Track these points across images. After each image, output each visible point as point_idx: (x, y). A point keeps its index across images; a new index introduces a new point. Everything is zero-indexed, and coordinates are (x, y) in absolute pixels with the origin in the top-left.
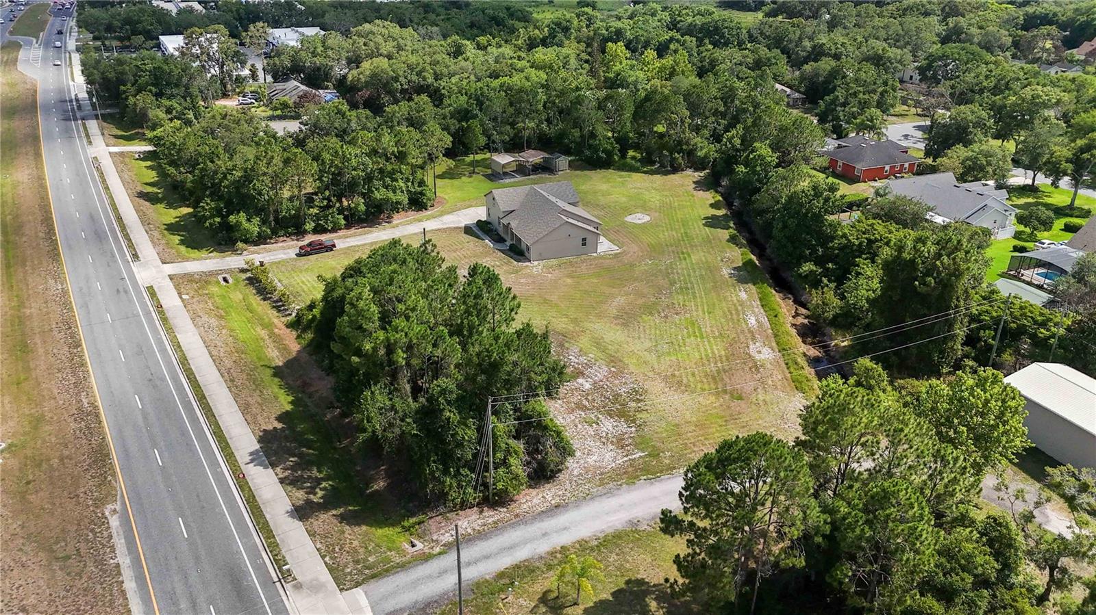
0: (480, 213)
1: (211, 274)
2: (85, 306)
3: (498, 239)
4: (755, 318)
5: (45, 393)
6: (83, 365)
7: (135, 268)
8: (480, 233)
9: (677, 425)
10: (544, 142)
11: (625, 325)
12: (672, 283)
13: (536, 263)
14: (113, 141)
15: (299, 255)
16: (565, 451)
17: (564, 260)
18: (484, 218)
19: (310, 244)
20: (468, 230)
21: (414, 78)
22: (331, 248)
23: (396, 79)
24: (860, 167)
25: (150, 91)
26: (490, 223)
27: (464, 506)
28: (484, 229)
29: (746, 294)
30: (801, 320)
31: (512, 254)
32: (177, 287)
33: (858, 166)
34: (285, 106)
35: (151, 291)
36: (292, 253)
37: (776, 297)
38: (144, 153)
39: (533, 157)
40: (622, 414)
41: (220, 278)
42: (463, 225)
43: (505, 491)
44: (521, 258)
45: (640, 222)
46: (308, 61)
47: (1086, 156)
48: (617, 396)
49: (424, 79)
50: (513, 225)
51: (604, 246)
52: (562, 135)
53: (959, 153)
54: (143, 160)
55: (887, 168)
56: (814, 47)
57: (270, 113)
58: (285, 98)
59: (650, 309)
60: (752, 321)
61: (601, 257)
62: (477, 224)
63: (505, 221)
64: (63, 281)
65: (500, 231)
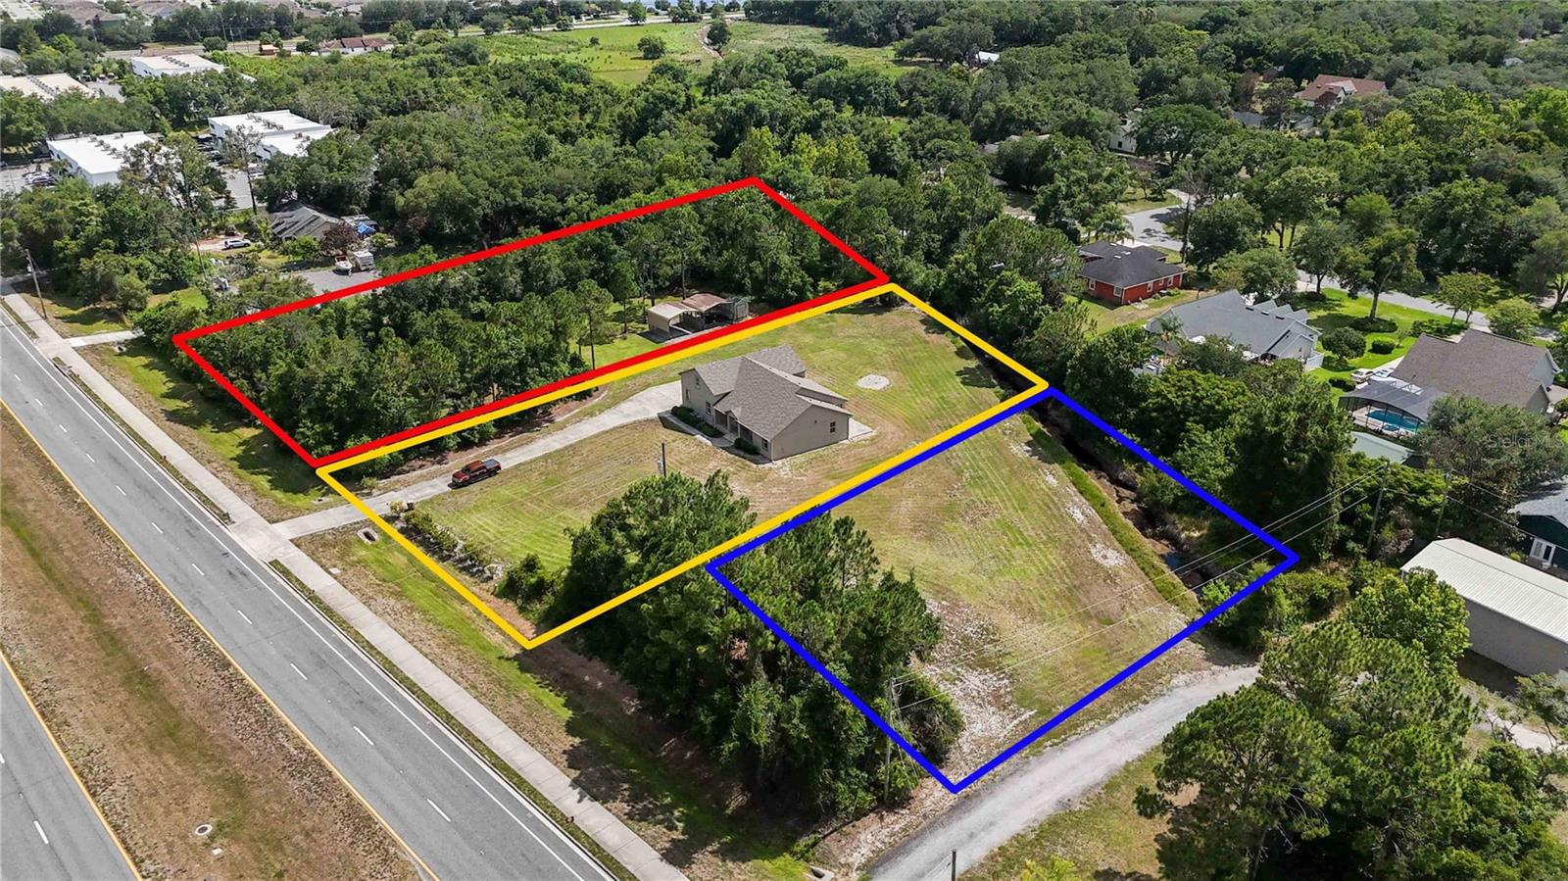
0: (671, 395)
1: (346, 530)
2: (196, 602)
3: (713, 434)
4: (1079, 512)
5: (221, 742)
6: (252, 693)
7: (230, 532)
8: (682, 425)
9: (1054, 669)
11: (930, 538)
12: (960, 473)
13: (779, 462)
14: (66, 327)
15: (455, 485)
16: (955, 724)
17: (812, 454)
18: (679, 402)
19: (467, 469)
20: (663, 421)
21: (499, 197)
22: (494, 471)
23: (475, 203)
24: (1119, 286)
25: (107, 247)
26: (691, 411)
27: (860, 814)
28: (684, 418)
29: (1053, 478)
30: (1130, 507)
31: (742, 453)
32: (312, 555)
33: (1117, 285)
34: (308, 248)
35: (275, 564)
36: (441, 486)
37: (1090, 478)
38: (126, 343)
40: (983, 663)
41: (360, 534)
42: (654, 415)
43: (906, 789)
44: (757, 458)
45: (878, 387)
46: (324, 178)
47: (1386, 260)
48: (966, 639)
49: (514, 198)
50: (737, 413)
51: (856, 429)
52: (730, 268)
53: (1235, 263)
54: (132, 353)
55: (1150, 284)
56: (998, 112)
57: (283, 260)
58: (309, 238)
59: (950, 511)
60: (1078, 515)
61: (856, 445)
62: (675, 411)
63: (721, 408)
64: (140, 569)
65: (711, 420)
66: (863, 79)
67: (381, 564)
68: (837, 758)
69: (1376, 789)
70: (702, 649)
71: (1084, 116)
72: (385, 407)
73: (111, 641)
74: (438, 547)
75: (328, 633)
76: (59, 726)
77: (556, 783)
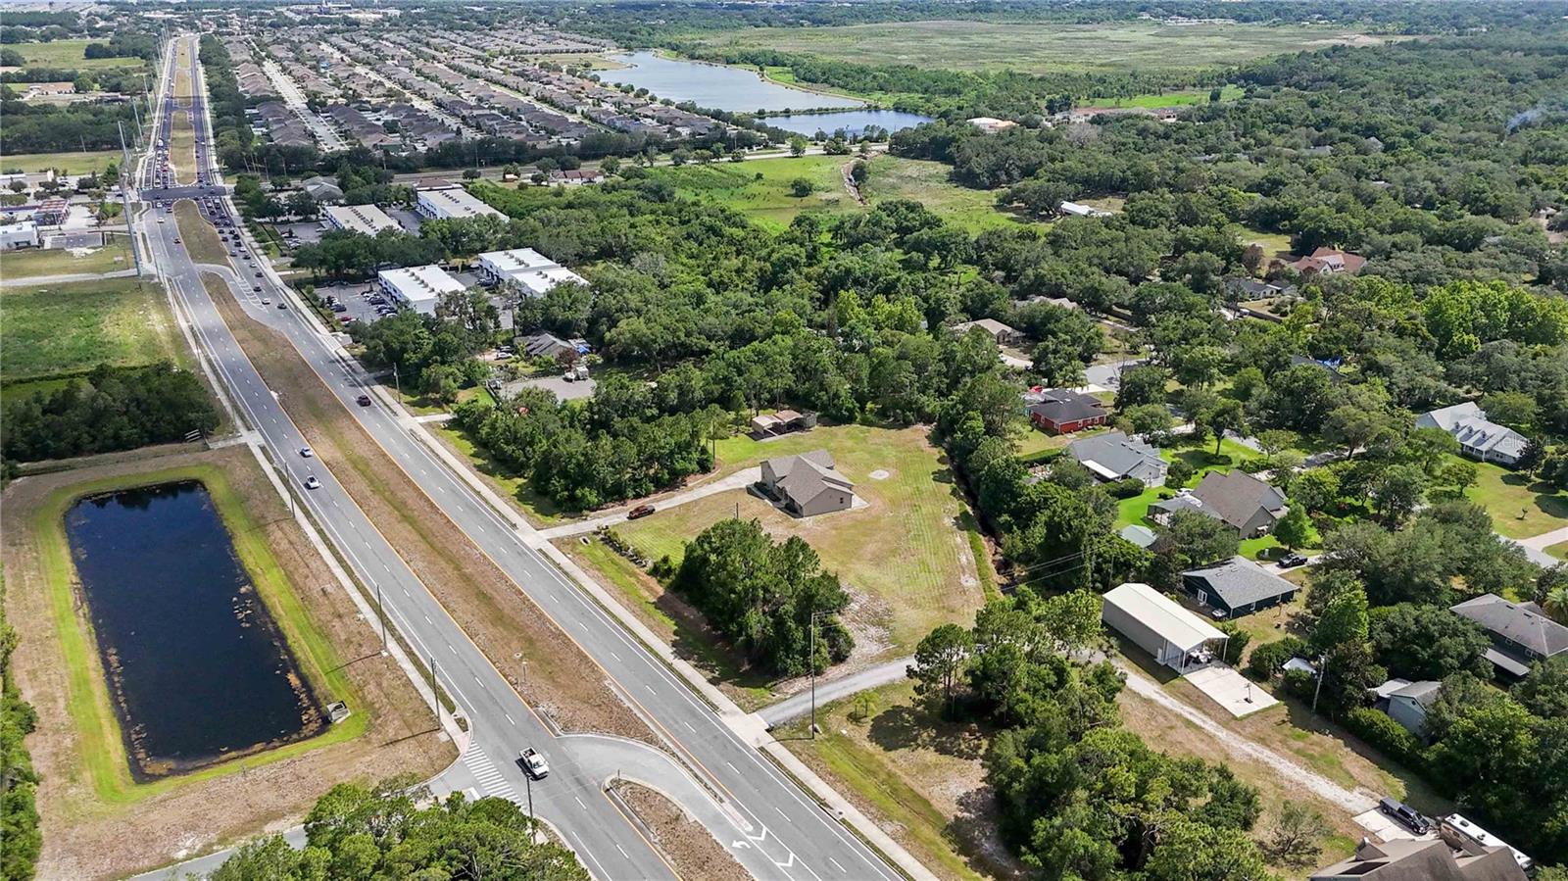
0: (755, 475)
1: (573, 537)
2: (505, 565)
3: (775, 499)
4: (966, 557)
5: (521, 623)
6: (534, 606)
7: (516, 532)
8: (759, 493)
9: (915, 629)
10: (792, 399)
11: (878, 565)
12: (909, 532)
13: (809, 518)
14: (412, 409)
15: (630, 518)
16: (851, 644)
17: (826, 515)
18: (759, 480)
19: (637, 510)
20: (749, 491)
21: (670, 338)
22: (651, 512)
23: (655, 341)
24: (1058, 422)
25: (436, 361)
26: (765, 485)
27: (797, 675)
28: (762, 489)
29: (961, 539)
30: (998, 557)
31: (789, 511)
32: (558, 548)
33: (1056, 421)
34: (548, 363)
35: (540, 550)
36: (623, 517)
37: (983, 540)
38: (447, 422)
39: (788, 416)
40: (880, 624)
41: (581, 540)
42: (744, 486)
43: (820, 667)
44: (797, 514)
45: (881, 478)
46: (560, 315)
47: (1220, 419)
48: (876, 613)
49: (679, 338)
50: (787, 489)
51: (857, 502)
52: (808, 394)
53: (1134, 411)
54: (449, 428)
55: (1081, 421)
56: (1036, 276)
57: (532, 369)
58: (549, 357)
59: (894, 552)
60: (964, 560)
61: (855, 512)
62: (756, 485)
63: (779, 485)
64: (476, 548)
65: (775, 492)
66: (946, 240)
67: (591, 555)
68: (789, 649)
69: (991, 664)
70: (733, 596)
71: (1097, 285)
72: (598, 473)
73: (467, 579)
74: (620, 549)
75: (566, 584)
76: (452, 612)
77: (666, 651)
